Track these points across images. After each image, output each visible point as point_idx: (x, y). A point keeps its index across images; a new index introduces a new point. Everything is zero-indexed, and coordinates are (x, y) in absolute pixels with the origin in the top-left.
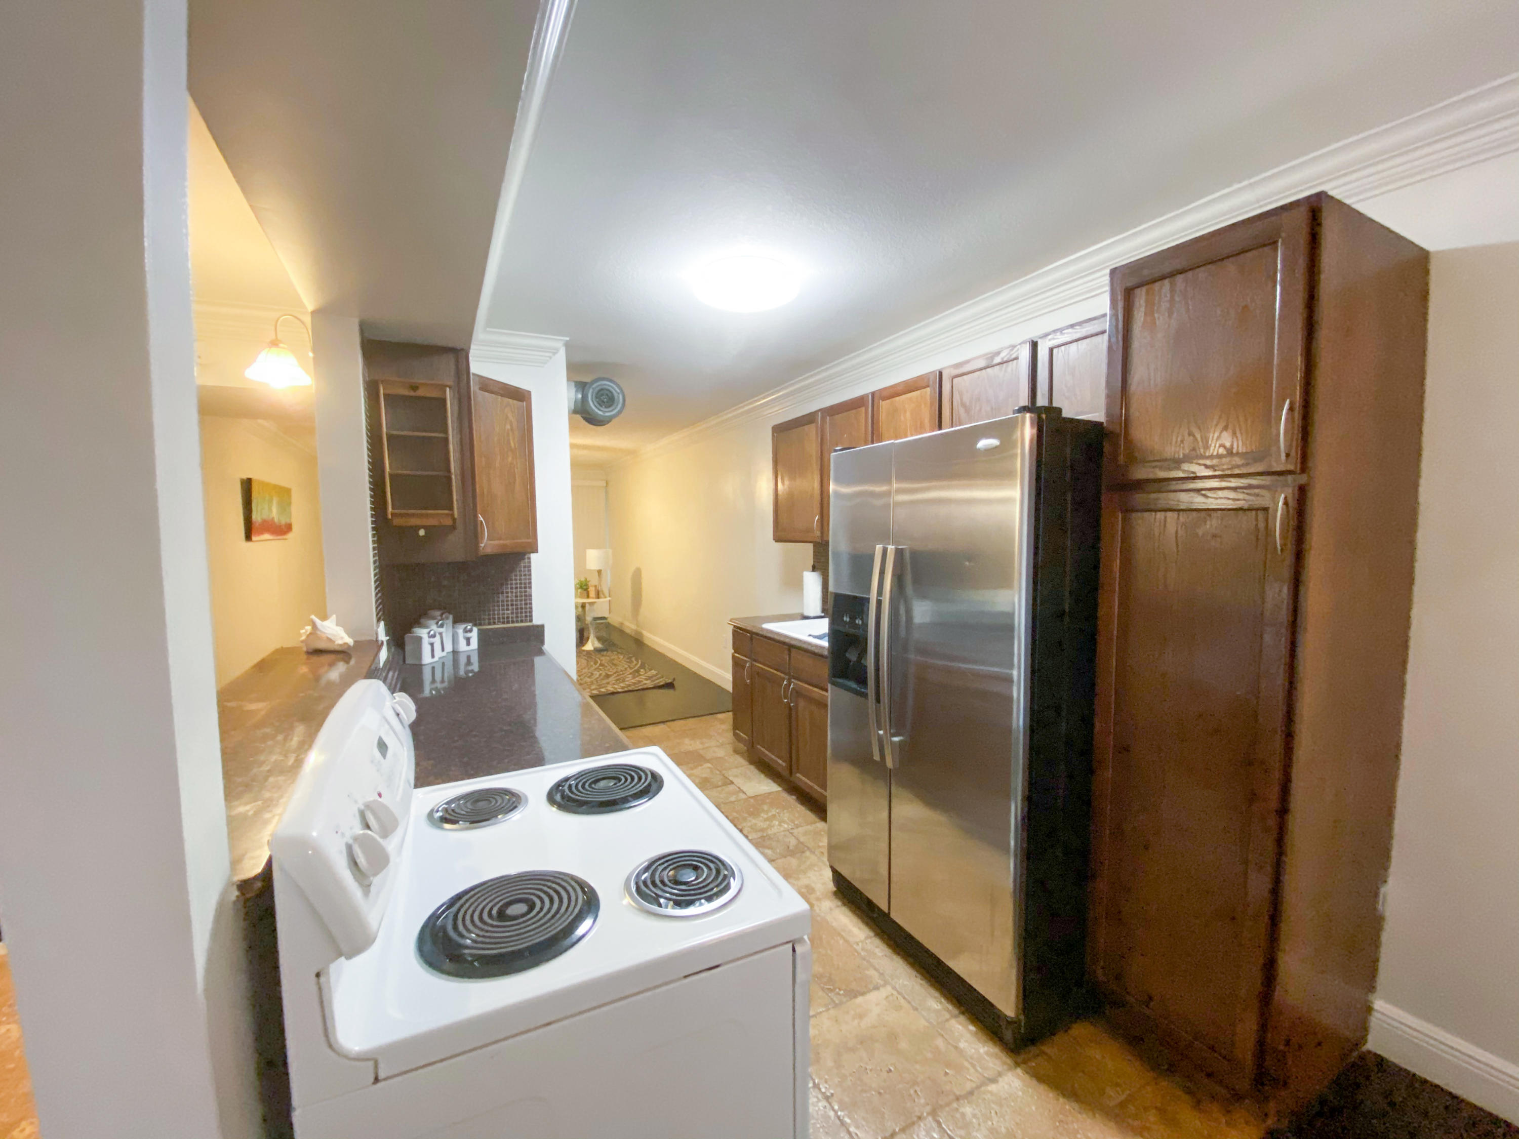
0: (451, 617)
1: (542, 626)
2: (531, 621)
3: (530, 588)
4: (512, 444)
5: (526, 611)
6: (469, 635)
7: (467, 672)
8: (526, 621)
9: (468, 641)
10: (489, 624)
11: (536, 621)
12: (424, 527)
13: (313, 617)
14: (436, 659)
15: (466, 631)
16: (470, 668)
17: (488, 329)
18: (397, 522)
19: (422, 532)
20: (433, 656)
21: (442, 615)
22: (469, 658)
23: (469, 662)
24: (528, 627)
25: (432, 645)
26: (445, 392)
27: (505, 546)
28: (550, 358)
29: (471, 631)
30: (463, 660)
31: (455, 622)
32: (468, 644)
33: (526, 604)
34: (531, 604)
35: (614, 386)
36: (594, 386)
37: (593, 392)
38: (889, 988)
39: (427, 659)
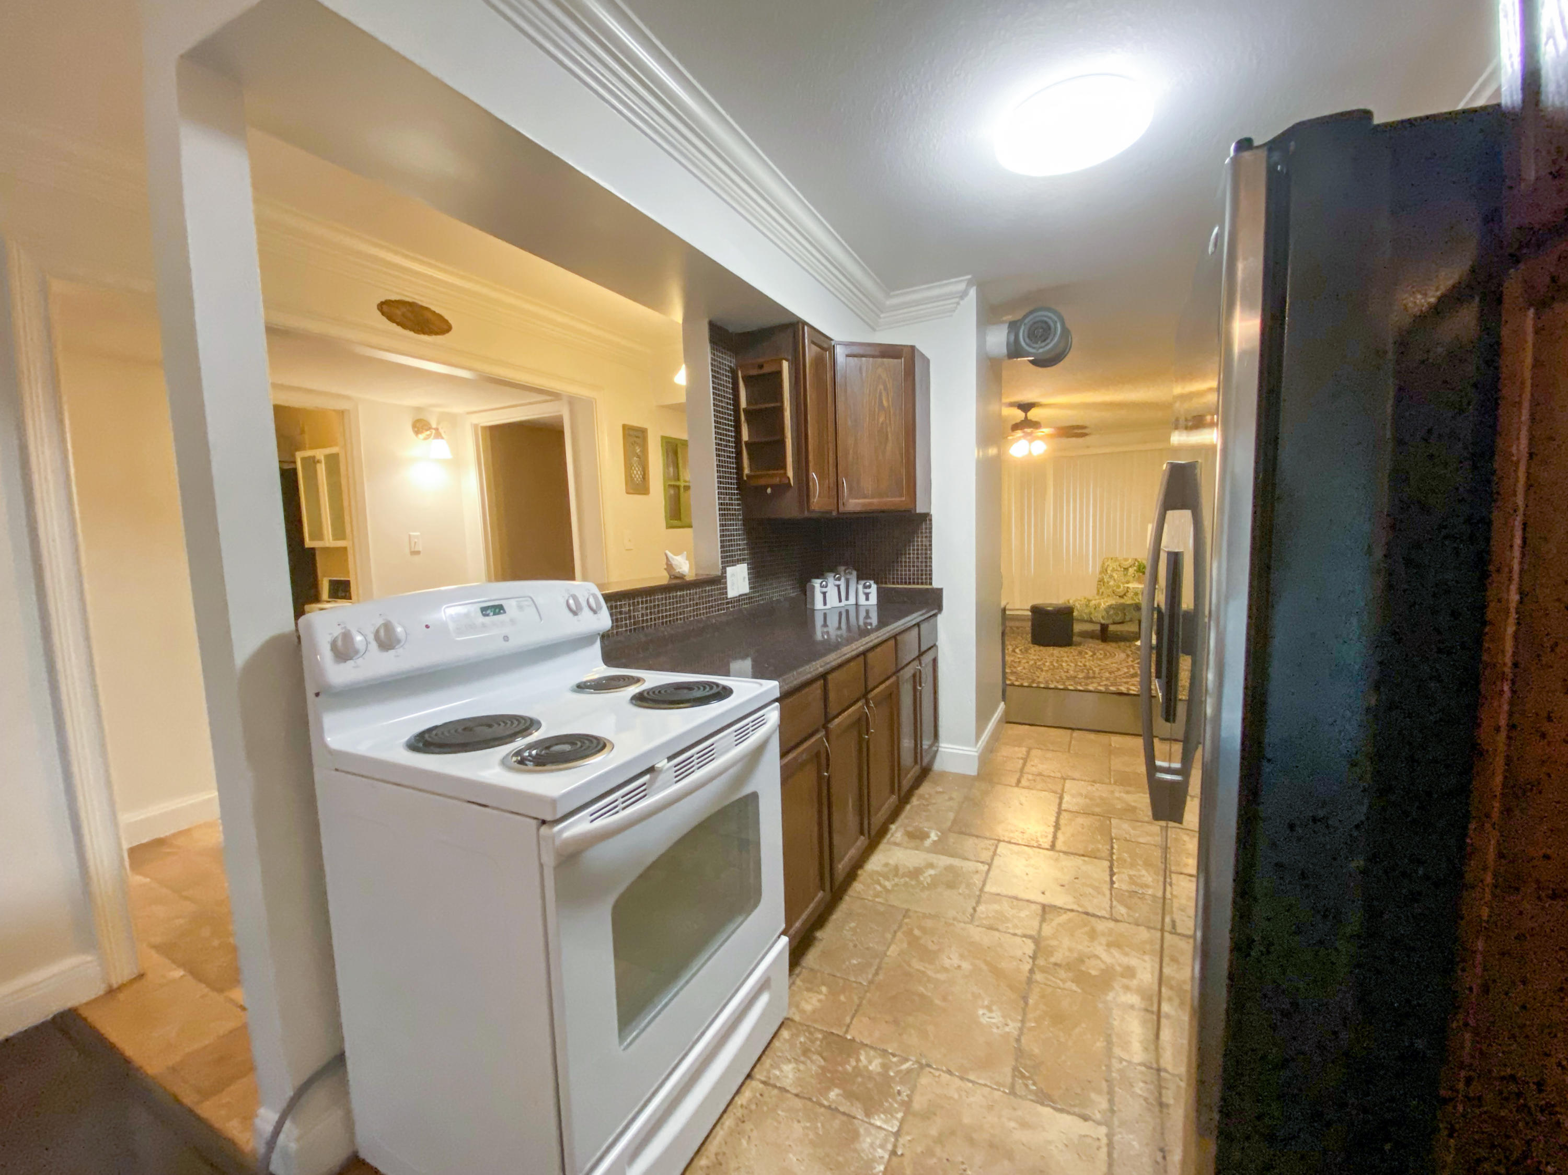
0: (855, 573)
1: (941, 590)
2: (931, 584)
3: (931, 550)
4: (885, 403)
5: (926, 573)
6: (867, 591)
7: (866, 624)
8: (926, 584)
9: (867, 596)
10: (893, 583)
11: (936, 584)
12: (772, 486)
13: (667, 552)
14: (828, 606)
15: (865, 587)
16: (869, 621)
17: (892, 293)
18: (754, 483)
19: (769, 491)
20: (825, 604)
21: (845, 570)
22: (867, 612)
23: (867, 616)
24: (927, 589)
25: (824, 594)
26: (781, 366)
27: (870, 504)
28: (958, 303)
29: (870, 587)
30: (862, 614)
31: (859, 578)
32: (867, 599)
33: (926, 566)
34: (931, 566)
35: (1050, 314)
36: (1026, 321)
37: (1024, 331)
38: (1103, 1130)
39: (819, 604)
